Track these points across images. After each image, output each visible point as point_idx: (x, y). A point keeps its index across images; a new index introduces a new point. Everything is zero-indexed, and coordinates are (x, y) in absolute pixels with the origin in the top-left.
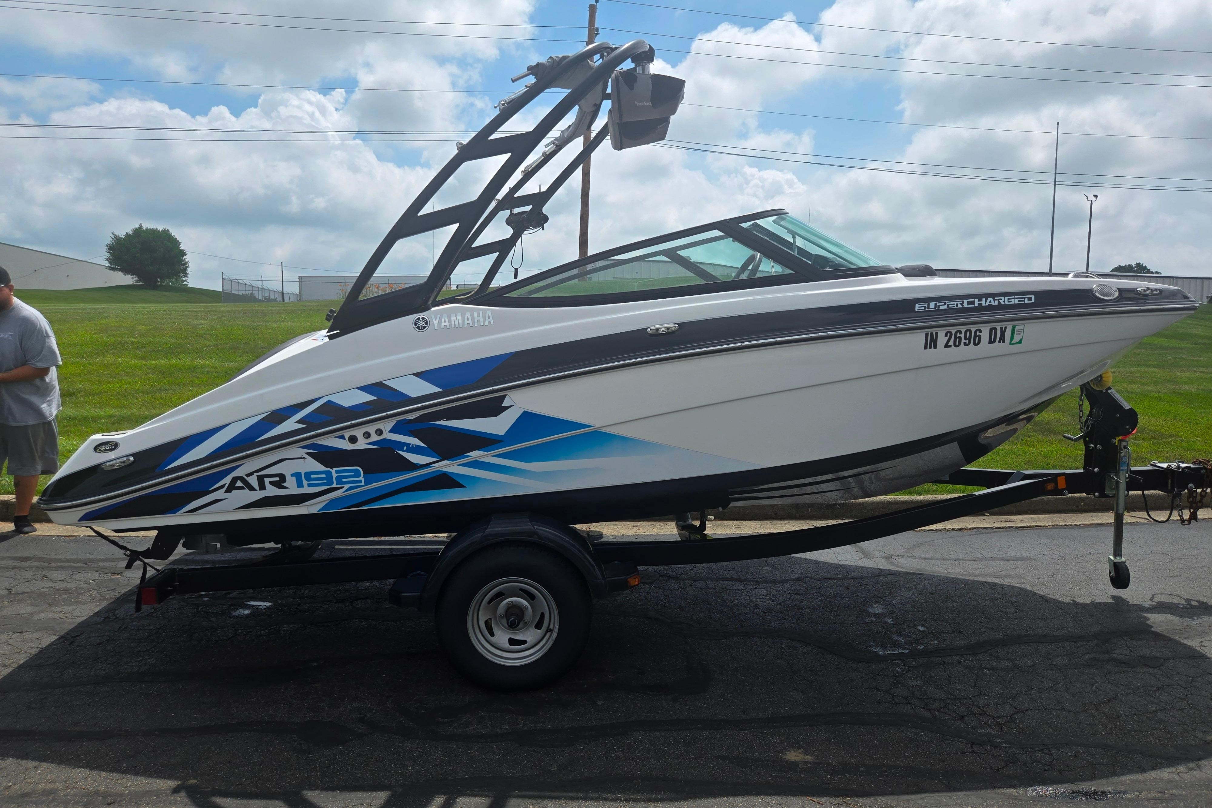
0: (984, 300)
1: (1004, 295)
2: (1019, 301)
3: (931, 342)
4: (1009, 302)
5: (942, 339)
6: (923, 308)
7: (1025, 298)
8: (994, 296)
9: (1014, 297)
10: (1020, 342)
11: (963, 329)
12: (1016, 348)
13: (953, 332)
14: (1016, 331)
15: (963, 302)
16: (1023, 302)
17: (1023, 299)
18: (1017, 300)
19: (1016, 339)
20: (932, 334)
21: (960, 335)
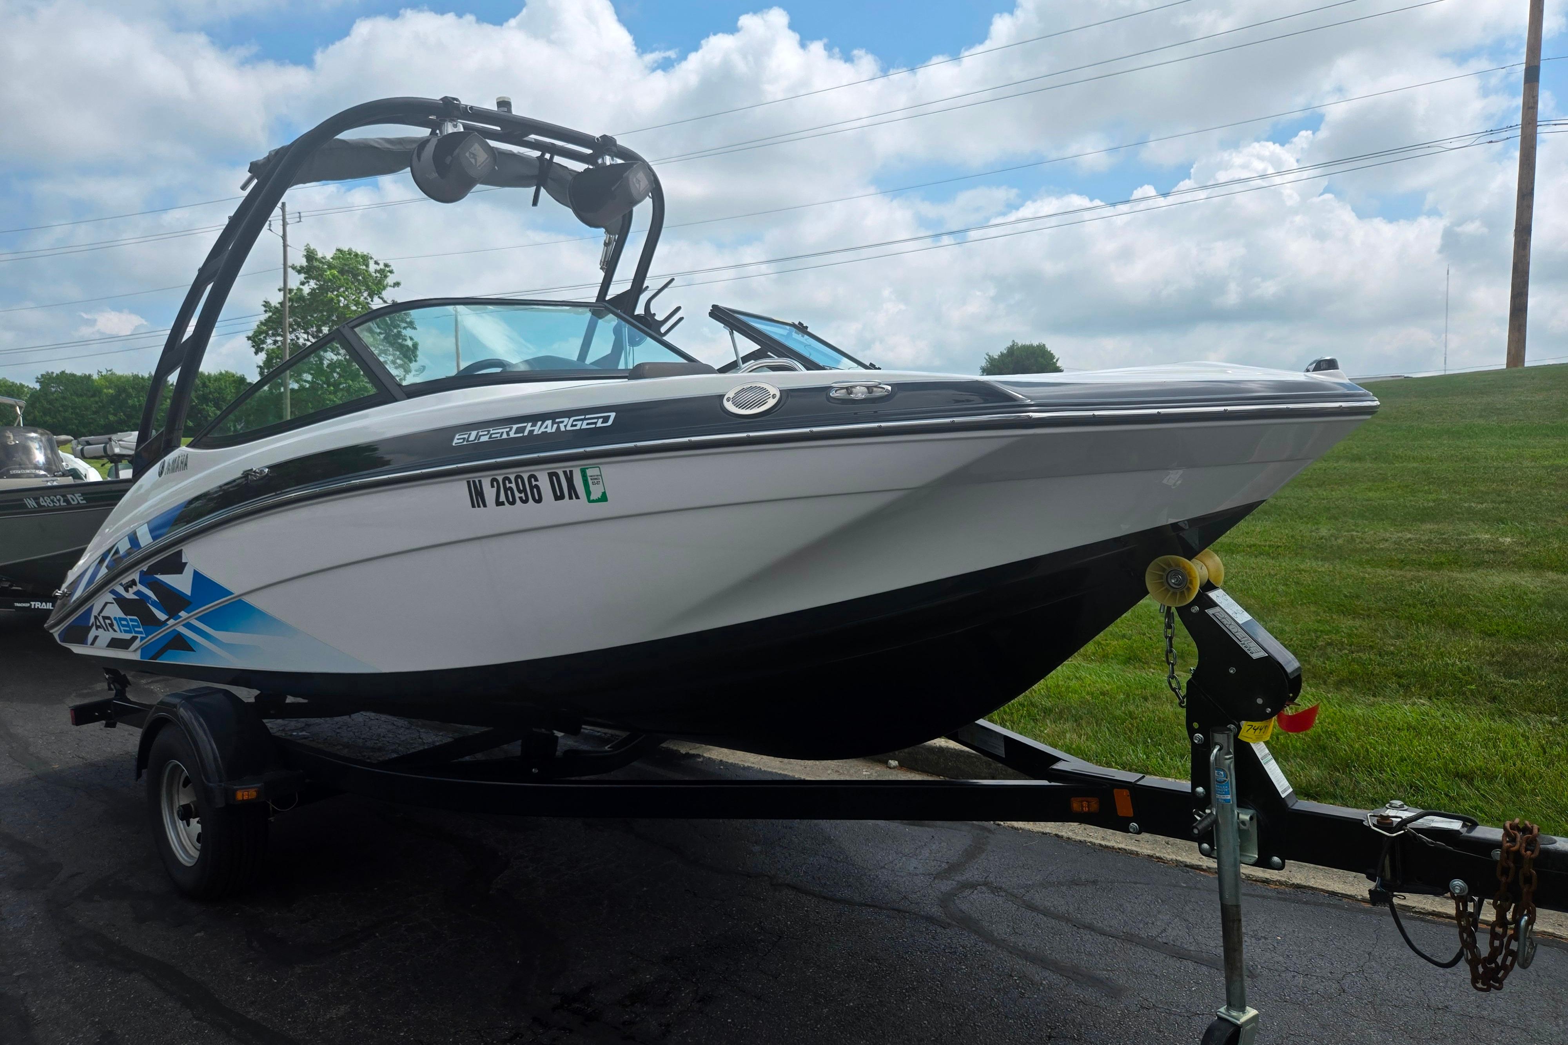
0: (539, 423)
1: (568, 414)
2: (588, 424)
3: (477, 497)
4: (572, 426)
5: (490, 493)
6: (461, 441)
7: (598, 418)
8: (553, 416)
9: (583, 417)
10: (604, 498)
11: (512, 474)
12: (600, 510)
13: (500, 479)
14: (589, 479)
15: (511, 429)
16: (594, 426)
17: (595, 421)
18: (585, 422)
19: (596, 493)
20: (474, 482)
21: (510, 485)
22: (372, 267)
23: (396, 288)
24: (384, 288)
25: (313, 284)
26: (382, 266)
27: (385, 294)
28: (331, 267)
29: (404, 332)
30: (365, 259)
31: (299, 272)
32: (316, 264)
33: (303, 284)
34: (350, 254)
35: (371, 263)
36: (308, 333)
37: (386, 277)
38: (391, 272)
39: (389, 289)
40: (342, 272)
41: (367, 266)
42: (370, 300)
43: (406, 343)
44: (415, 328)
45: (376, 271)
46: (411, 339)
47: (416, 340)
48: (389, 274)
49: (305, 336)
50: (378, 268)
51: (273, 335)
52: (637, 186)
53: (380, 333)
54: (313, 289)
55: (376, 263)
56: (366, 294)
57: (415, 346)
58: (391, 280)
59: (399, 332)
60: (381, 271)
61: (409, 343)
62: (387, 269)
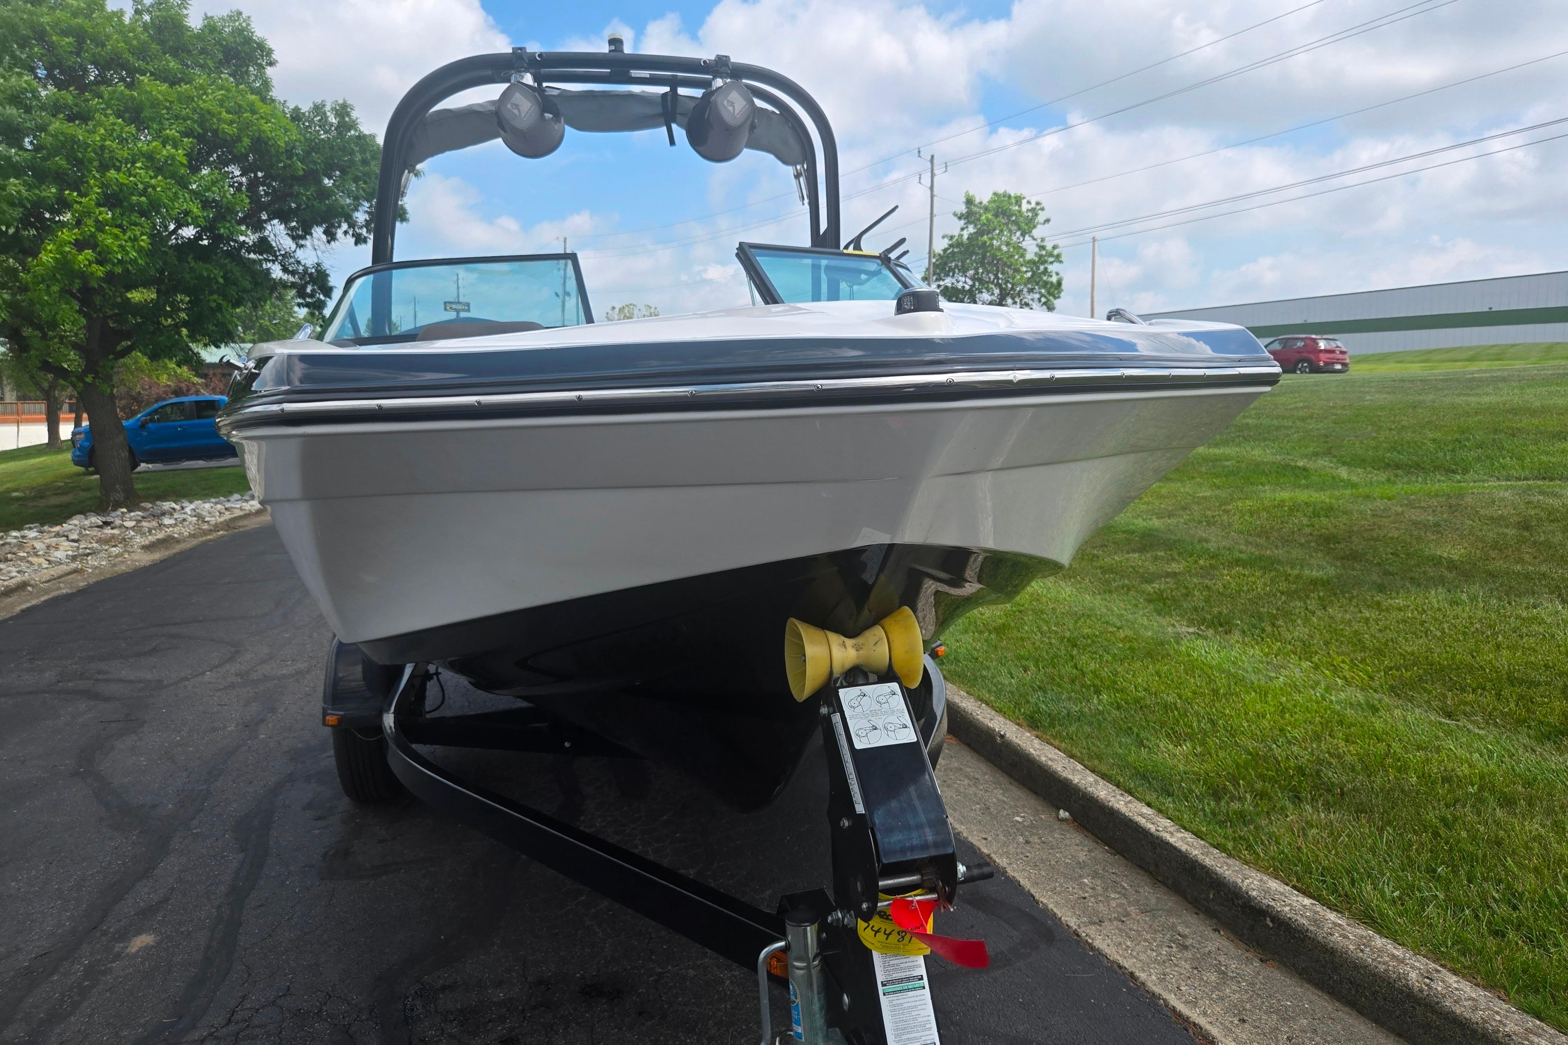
22: (1025, 206)
23: (1046, 225)
24: (1035, 227)
25: (971, 229)
26: (1033, 205)
27: (1035, 232)
28: (986, 209)
29: (1050, 268)
30: (1018, 200)
31: (960, 218)
32: (975, 209)
33: (962, 229)
34: (1004, 196)
35: (1024, 202)
36: (966, 276)
37: (1037, 215)
38: (1042, 209)
39: (1039, 226)
40: (996, 215)
41: (1020, 206)
42: (1021, 239)
43: (1050, 279)
44: (1061, 262)
45: (1028, 210)
46: (1057, 274)
47: (1061, 274)
48: (1040, 212)
49: (963, 279)
50: (1030, 207)
51: (937, 280)
52: (731, 109)
53: (1026, 271)
54: (971, 234)
55: (1029, 202)
56: (1018, 234)
57: (1059, 283)
58: (1041, 218)
59: (1046, 269)
60: (1033, 210)
61: (1054, 279)
62: (1038, 207)
